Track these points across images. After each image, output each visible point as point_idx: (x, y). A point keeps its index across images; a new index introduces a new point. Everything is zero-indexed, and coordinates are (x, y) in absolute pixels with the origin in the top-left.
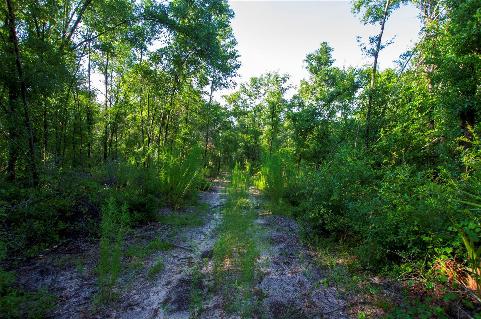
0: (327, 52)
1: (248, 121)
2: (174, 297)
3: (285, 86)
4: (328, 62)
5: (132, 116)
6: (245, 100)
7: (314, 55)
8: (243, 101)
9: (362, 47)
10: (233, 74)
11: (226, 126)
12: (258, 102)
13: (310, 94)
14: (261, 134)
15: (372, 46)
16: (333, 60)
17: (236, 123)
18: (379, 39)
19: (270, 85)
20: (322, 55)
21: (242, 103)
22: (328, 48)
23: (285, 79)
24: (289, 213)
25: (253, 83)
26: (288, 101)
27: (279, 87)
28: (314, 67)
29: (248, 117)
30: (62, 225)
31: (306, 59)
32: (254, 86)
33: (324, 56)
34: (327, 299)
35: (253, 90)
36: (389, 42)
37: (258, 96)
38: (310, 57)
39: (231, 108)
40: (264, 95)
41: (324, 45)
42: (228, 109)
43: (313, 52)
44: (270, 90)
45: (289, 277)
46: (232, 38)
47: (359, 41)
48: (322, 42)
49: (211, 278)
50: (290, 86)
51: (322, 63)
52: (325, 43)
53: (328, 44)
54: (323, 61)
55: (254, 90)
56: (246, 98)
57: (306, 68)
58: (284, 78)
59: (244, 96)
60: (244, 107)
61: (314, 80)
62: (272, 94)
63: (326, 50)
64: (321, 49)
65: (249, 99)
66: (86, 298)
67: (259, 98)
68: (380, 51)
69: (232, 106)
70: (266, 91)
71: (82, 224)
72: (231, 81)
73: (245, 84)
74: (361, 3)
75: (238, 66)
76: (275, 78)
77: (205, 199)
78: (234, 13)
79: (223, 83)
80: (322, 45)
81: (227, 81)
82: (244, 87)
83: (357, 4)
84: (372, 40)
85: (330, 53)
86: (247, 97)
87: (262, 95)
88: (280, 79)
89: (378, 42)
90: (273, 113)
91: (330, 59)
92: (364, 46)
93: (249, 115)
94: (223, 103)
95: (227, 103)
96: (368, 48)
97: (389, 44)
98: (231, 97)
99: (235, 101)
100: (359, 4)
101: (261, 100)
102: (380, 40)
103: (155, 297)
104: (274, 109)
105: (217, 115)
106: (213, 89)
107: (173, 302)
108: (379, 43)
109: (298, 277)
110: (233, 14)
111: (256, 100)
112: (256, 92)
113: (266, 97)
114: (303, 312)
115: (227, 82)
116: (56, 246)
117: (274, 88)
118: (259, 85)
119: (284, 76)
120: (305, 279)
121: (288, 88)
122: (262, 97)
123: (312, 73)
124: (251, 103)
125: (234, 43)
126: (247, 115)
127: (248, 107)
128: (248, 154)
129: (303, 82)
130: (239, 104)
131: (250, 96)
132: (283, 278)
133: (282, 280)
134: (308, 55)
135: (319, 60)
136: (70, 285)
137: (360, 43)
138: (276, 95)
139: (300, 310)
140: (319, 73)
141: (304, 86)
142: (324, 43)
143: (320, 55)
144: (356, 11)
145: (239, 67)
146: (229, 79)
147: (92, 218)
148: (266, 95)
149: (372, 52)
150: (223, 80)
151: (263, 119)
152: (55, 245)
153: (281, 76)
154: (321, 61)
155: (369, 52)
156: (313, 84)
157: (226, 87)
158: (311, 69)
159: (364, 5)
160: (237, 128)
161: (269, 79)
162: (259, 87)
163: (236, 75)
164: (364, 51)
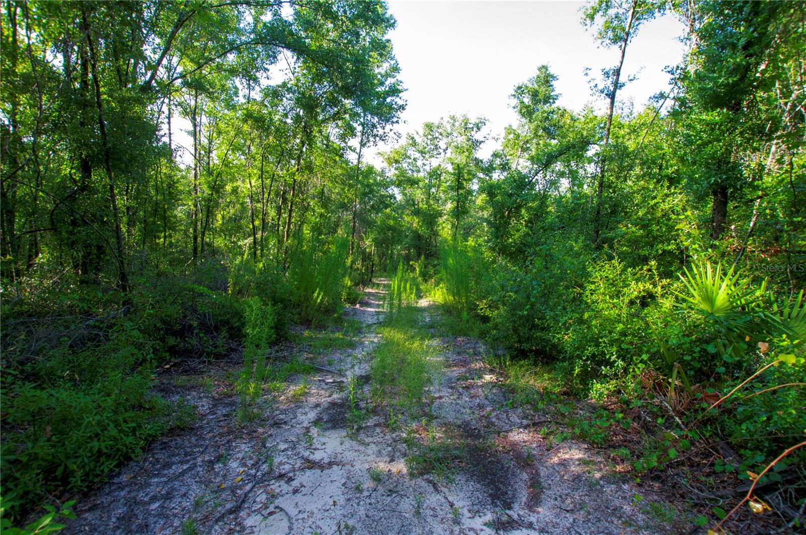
0: (547, 82)
1: (419, 194)
2: (325, 418)
3: (478, 136)
4: (549, 99)
5: (233, 187)
6: (415, 159)
7: (527, 87)
8: (410, 161)
9: (592, 84)
10: (395, 120)
11: (384, 203)
12: (435, 163)
13: (520, 150)
14: (440, 215)
15: (606, 83)
16: (557, 96)
17: (399, 197)
18: (617, 72)
19: (455, 135)
20: (539, 86)
21: (409, 163)
22: (549, 75)
23: (480, 125)
24: (476, 332)
25: (428, 131)
26: (484, 161)
27: (470, 139)
28: (527, 107)
29: (418, 187)
30: (171, 341)
31: (514, 93)
32: (430, 137)
33: (543, 89)
34: (509, 419)
35: (427, 144)
36: (631, 77)
37: (435, 152)
38: (520, 90)
39: (391, 173)
40: (444, 151)
41: (544, 70)
42: (387, 175)
43: (526, 82)
44: (455, 143)
45: (466, 401)
46: (393, 62)
47: (586, 74)
48: (540, 65)
49: (369, 401)
50: (487, 136)
51: (540, 101)
52: (545, 68)
53: (549, 69)
54: (541, 96)
55: (429, 142)
56: (415, 156)
57: (514, 108)
58: (478, 124)
59: (413, 153)
60: (413, 171)
61: (527, 127)
62: (459, 150)
63: (547, 79)
64: (538, 77)
65: (421, 158)
66: (225, 416)
67: (438, 156)
68: (618, 91)
69: (393, 169)
70: (449, 145)
71: (194, 342)
72: (391, 130)
73: (415, 133)
74: (596, 11)
75: (402, 107)
76: (463, 124)
77: (353, 315)
78: (395, 21)
79: (379, 133)
80: (540, 69)
81: (386, 131)
82: (413, 138)
83: (590, 11)
84: (607, 74)
85: (553, 83)
86: (418, 155)
87: (441, 151)
88: (471, 126)
89: (615, 77)
90: (459, 182)
91: (552, 94)
92: (595, 82)
93: (421, 184)
94: (379, 165)
95: (385, 165)
96: (600, 87)
97: (631, 80)
98: (392, 156)
99: (397, 162)
100: (592, 11)
101: (441, 160)
102: (618, 75)
103: (304, 417)
104: (460, 176)
105: (368, 186)
106: (363, 144)
107: (326, 422)
108: (618, 79)
109: (478, 401)
110: (394, 23)
111: (433, 159)
112: (432, 147)
113: (448, 155)
114: (479, 431)
115: (385, 133)
116: (168, 366)
117: (461, 140)
118: (437, 135)
119: (477, 121)
120: (486, 402)
121: (483, 140)
122: (443, 154)
123: (523, 115)
124: (424, 165)
125: (396, 69)
126: (418, 184)
127: (419, 171)
128: (420, 248)
129: (509, 130)
130: (405, 165)
131: (422, 153)
132: (459, 402)
133: (457, 404)
134: (517, 86)
135: (535, 94)
136: (201, 404)
137: (588, 78)
138: (464, 152)
139: (475, 429)
140: (534, 116)
141: (512, 136)
142: (543, 67)
143: (536, 87)
144: (588, 21)
145: (404, 109)
146: (388, 127)
147: (205, 334)
148: (449, 151)
149: (606, 91)
150: (379, 129)
151: (444, 192)
152: (166, 365)
153: (473, 120)
154: (538, 96)
155: (602, 92)
156: (525, 134)
157: (383, 140)
158: (521, 110)
159: (601, 13)
160: (401, 205)
161: (453, 125)
162: (437, 138)
163: (400, 121)
164: (594, 91)
